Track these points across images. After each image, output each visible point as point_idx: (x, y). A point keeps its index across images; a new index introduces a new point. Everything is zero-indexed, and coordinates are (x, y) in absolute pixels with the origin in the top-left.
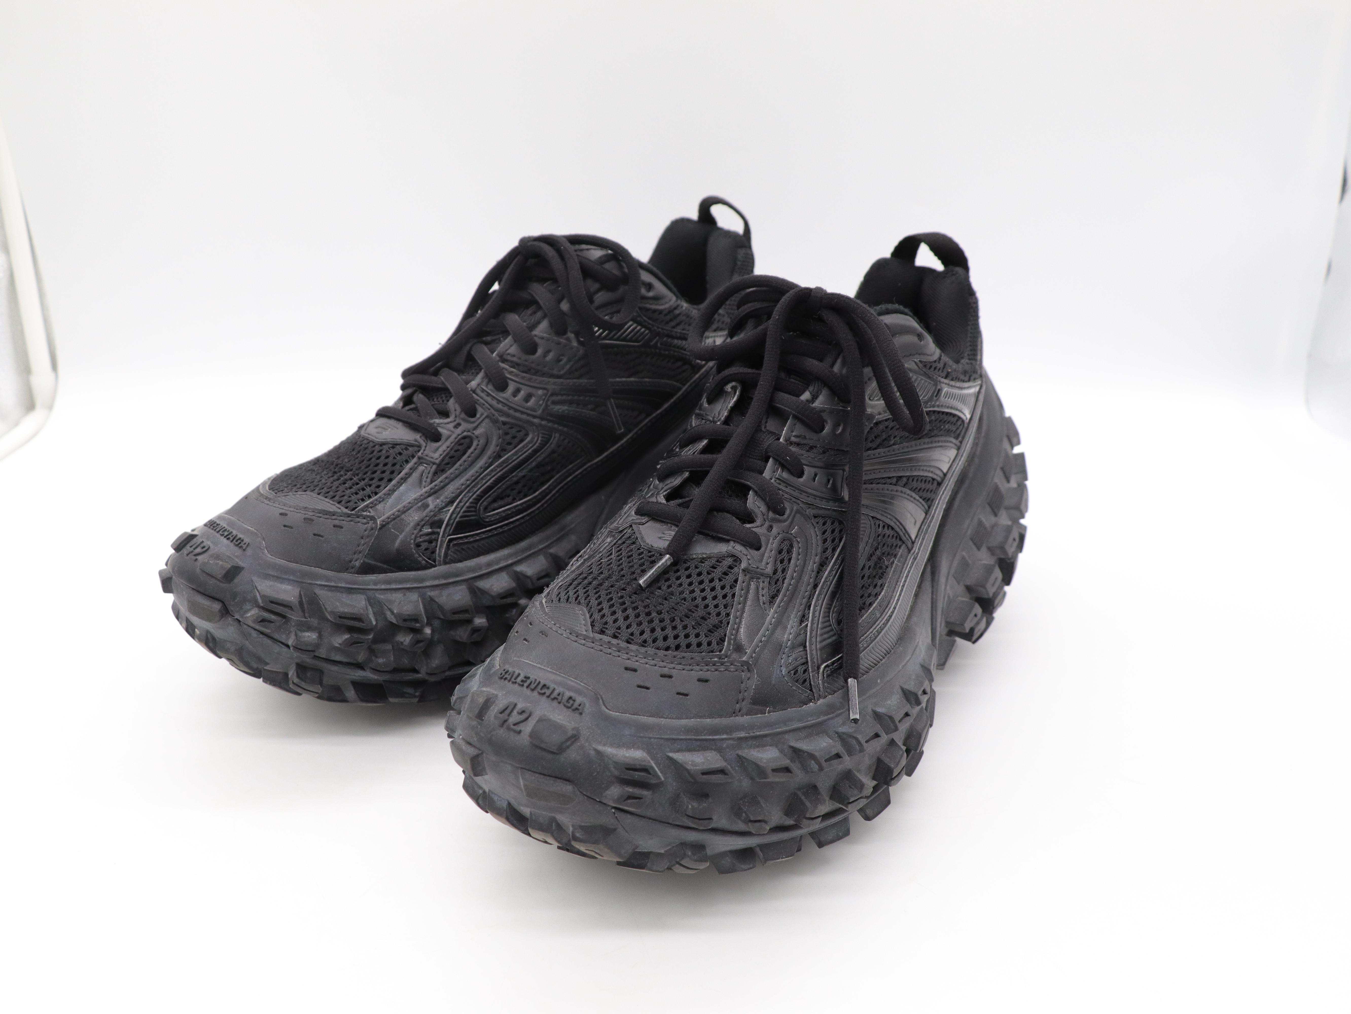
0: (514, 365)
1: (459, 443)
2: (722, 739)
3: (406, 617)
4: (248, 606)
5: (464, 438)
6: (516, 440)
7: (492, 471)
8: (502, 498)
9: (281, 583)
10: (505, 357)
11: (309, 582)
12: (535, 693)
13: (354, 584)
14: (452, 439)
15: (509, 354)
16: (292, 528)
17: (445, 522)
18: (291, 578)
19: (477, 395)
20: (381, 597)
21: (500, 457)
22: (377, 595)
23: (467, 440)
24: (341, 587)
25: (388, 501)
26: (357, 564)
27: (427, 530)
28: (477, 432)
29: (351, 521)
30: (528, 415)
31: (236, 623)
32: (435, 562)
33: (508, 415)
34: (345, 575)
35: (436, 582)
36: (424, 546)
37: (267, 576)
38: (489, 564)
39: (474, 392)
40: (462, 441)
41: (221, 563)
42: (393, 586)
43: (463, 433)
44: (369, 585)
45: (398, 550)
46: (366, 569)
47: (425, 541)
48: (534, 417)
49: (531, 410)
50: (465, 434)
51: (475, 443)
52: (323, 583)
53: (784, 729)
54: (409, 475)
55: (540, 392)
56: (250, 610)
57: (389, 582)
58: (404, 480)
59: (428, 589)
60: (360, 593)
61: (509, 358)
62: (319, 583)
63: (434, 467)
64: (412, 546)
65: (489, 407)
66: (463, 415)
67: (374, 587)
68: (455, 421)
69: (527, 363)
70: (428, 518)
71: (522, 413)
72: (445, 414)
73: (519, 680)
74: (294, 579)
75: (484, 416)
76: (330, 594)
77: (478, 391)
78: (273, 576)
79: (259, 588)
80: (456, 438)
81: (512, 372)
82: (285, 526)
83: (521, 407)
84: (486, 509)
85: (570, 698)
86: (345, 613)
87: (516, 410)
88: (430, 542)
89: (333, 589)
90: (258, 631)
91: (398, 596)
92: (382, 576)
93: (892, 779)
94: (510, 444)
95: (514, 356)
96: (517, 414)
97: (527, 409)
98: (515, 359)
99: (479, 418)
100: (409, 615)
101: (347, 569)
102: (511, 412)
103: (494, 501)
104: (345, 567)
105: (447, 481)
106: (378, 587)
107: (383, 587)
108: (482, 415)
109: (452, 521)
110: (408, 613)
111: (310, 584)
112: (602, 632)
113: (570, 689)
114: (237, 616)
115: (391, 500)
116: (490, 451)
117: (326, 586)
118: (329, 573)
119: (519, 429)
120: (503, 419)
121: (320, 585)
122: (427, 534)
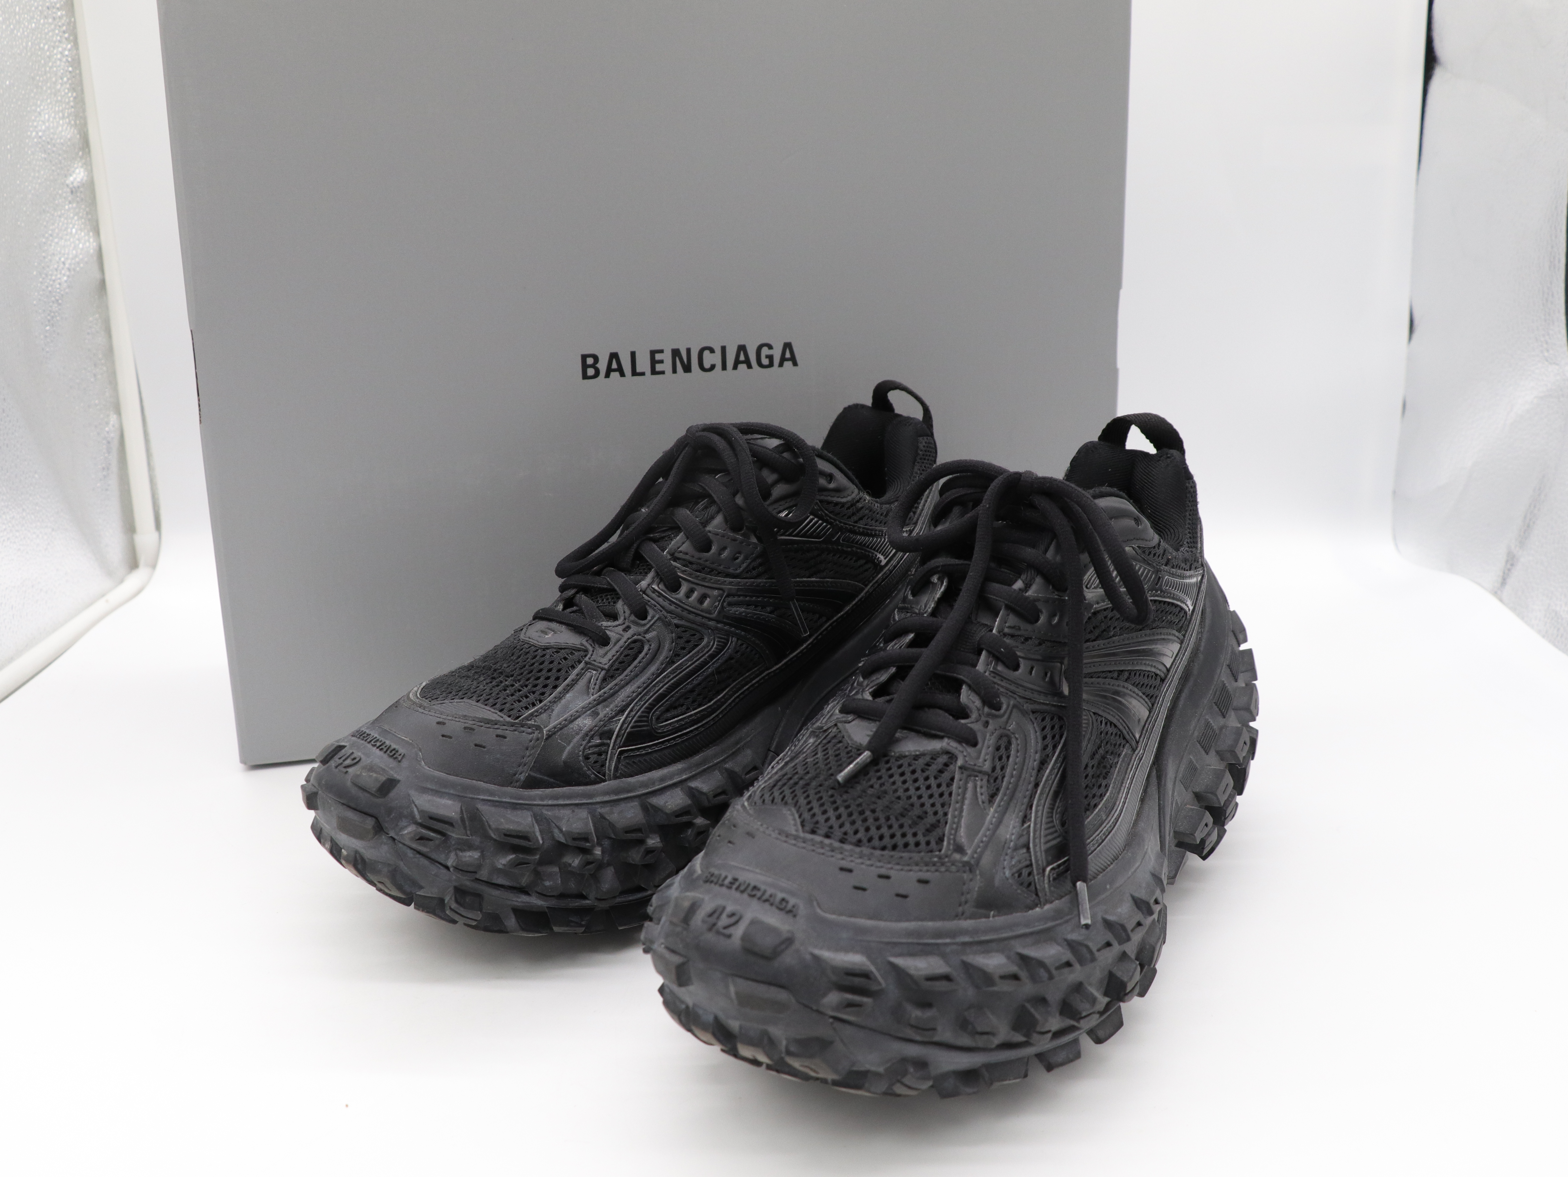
0: (687, 563)
1: (629, 647)
2: (946, 944)
3: (576, 836)
4: (404, 823)
5: (635, 641)
6: (691, 644)
7: (664, 677)
8: (675, 708)
9: (441, 797)
10: (677, 555)
11: (471, 796)
12: (745, 896)
13: (519, 799)
14: (621, 643)
15: (681, 552)
16: (450, 737)
17: (616, 733)
18: (452, 792)
19: (648, 596)
20: (548, 813)
21: (674, 663)
22: (545, 812)
23: (638, 644)
24: (506, 802)
25: (553, 710)
26: (522, 777)
27: (597, 741)
28: (648, 636)
29: (515, 730)
30: (703, 617)
31: (390, 841)
32: (604, 776)
33: (681, 618)
34: (509, 789)
35: (607, 798)
36: (593, 758)
37: (424, 790)
38: (662, 780)
39: (644, 592)
40: (632, 645)
41: (375, 775)
42: (561, 802)
43: (633, 636)
44: (535, 800)
45: (565, 762)
46: (531, 783)
47: (594, 753)
48: (710, 619)
49: (706, 613)
50: (635, 637)
51: (646, 648)
52: (486, 798)
53: (1010, 934)
54: (575, 682)
55: (716, 592)
56: (406, 827)
57: (556, 797)
58: (570, 686)
59: (597, 806)
60: (526, 809)
61: (681, 555)
62: (482, 797)
63: (603, 673)
64: (581, 758)
65: (661, 608)
66: (633, 618)
67: (540, 803)
68: (624, 624)
69: (700, 561)
70: (597, 728)
71: (697, 615)
72: (614, 617)
73: (727, 882)
74: (454, 793)
75: (655, 619)
76: (493, 809)
77: (649, 592)
78: (432, 790)
79: (417, 802)
80: (625, 642)
81: (685, 571)
82: (443, 736)
83: (695, 609)
84: (658, 719)
85: (783, 900)
86: (511, 830)
87: (690, 612)
88: (600, 754)
89: (497, 804)
90: (414, 850)
91: (566, 812)
92: (548, 791)
93: (1126, 994)
94: (684, 648)
95: (687, 554)
96: (691, 617)
97: (702, 611)
98: (687, 557)
99: (650, 621)
100: (578, 833)
101: (511, 783)
102: (685, 614)
103: (667, 710)
104: (508, 781)
105: (616, 688)
106: (545, 803)
107: (550, 802)
108: (653, 617)
109: (623, 732)
110: (578, 831)
111: (472, 798)
112: (813, 832)
113: (783, 890)
114: (392, 834)
115: (557, 708)
116: (662, 656)
117: (490, 801)
118: (492, 787)
119: (693, 632)
120: (676, 621)
121: (483, 800)
122: (596, 746)
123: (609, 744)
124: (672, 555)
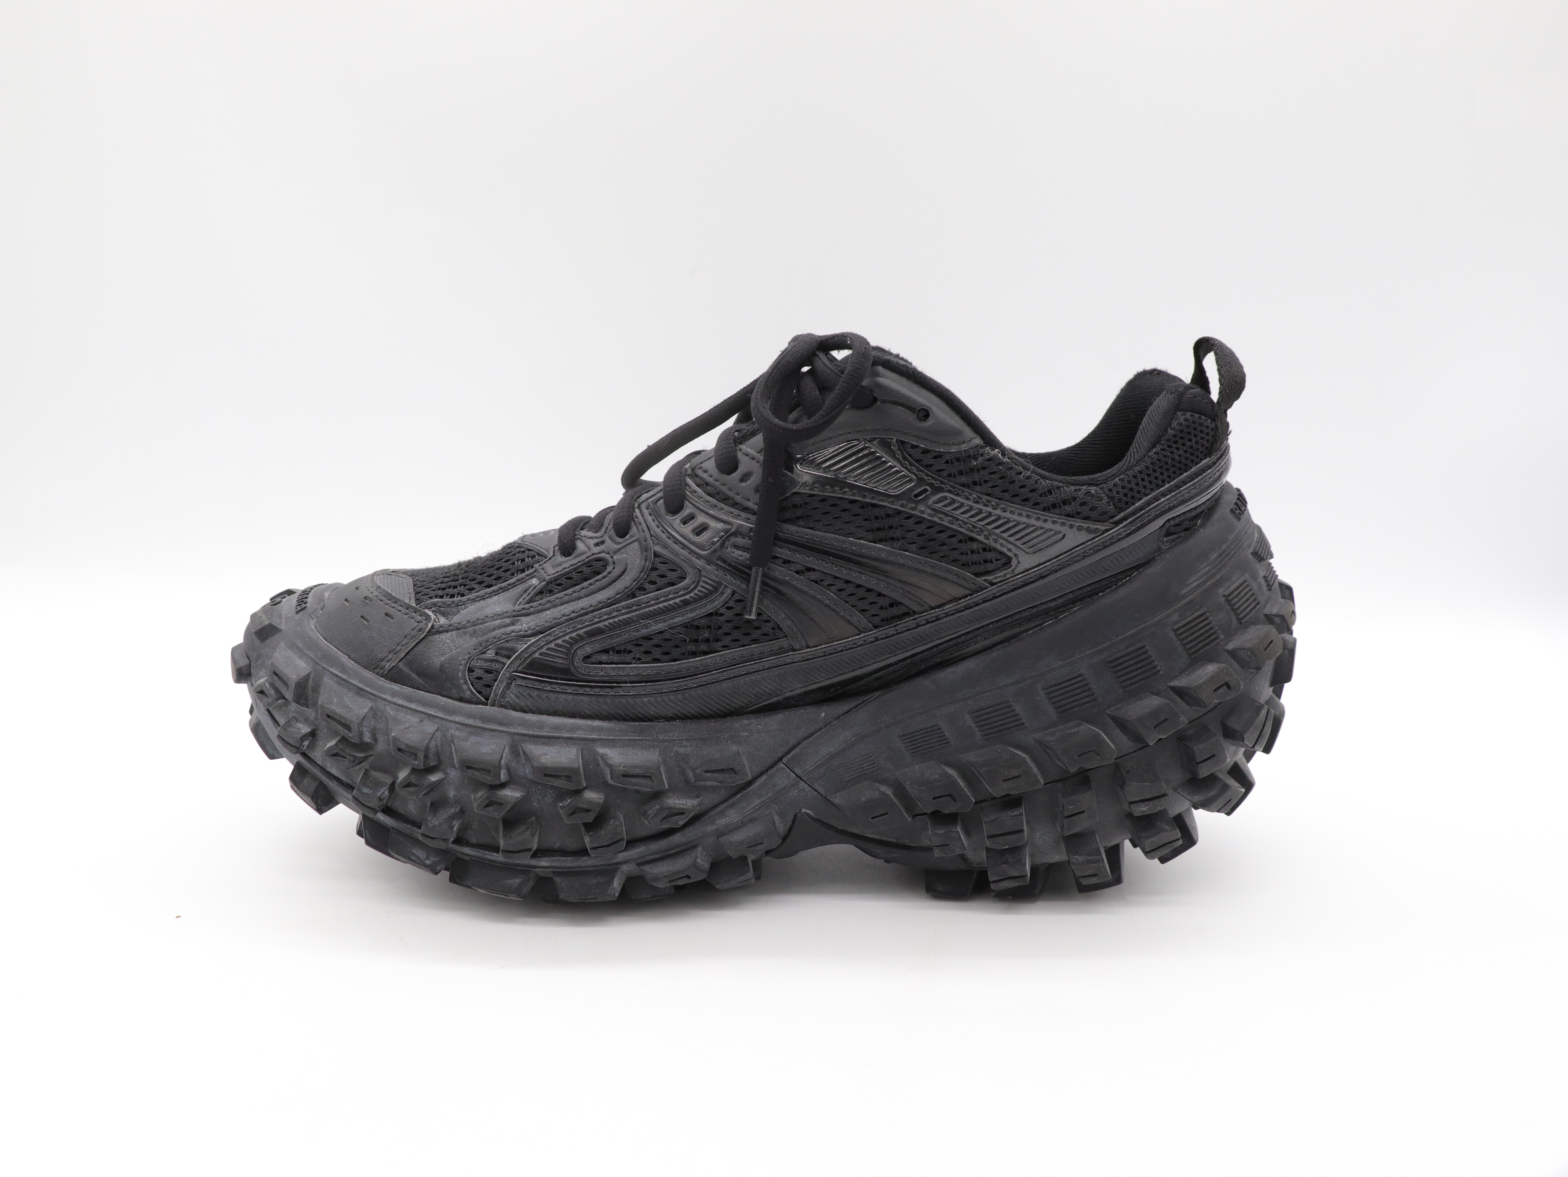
0: (703, 484)
1: (588, 564)
3: (403, 747)
4: (262, 673)
5: (599, 560)
6: (664, 581)
7: (613, 610)
8: (619, 652)
9: (300, 657)
10: (696, 470)
11: (324, 666)
13: (368, 686)
14: (584, 557)
15: (702, 468)
16: (348, 602)
17: (518, 654)
18: (311, 655)
19: (641, 511)
20: (390, 711)
21: (634, 596)
22: (388, 708)
23: (601, 563)
24: (354, 685)
25: (466, 607)
26: (388, 666)
27: (490, 654)
28: (616, 557)
29: (407, 614)
30: (691, 552)
32: (487, 699)
33: (665, 546)
34: (368, 675)
35: (470, 722)
36: (478, 673)
37: (292, 646)
38: (557, 728)
39: (639, 506)
40: (594, 563)
41: (264, 618)
42: (413, 706)
43: (600, 553)
44: (384, 693)
45: (441, 665)
46: (394, 676)
47: (482, 668)
48: (699, 556)
49: (697, 547)
50: (602, 555)
51: (609, 568)
52: (336, 672)
54: (513, 585)
55: (720, 526)
56: (262, 677)
57: (410, 699)
58: (504, 589)
59: (453, 726)
60: (369, 699)
61: (700, 472)
62: (331, 670)
63: (544, 583)
64: (462, 668)
65: (646, 529)
66: (612, 533)
67: (389, 698)
68: (600, 537)
69: (717, 484)
70: (499, 641)
71: (684, 547)
72: (596, 527)
74: (314, 658)
75: (634, 539)
76: (335, 686)
77: (644, 507)
78: (298, 648)
79: (276, 655)
80: (588, 558)
81: (695, 492)
82: (345, 600)
83: (685, 539)
84: (589, 657)
86: (335, 713)
87: (677, 542)
88: (488, 671)
89: (343, 682)
91: (414, 719)
92: (407, 690)
94: (653, 583)
95: (706, 471)
96: (676, 547)
97: (693, 543)
98: (705, 476)
99: (627, 540)
100: (407, 745)
101: (376, 668)
102: (670, 542)
103: (606, 651)
104: (373, 666)
105: (548, 605)
106: (395, 700)
107: (400, 702)
108: (632, 536)
109: (528, 655)
110: (408, 742)
111: (324, 668)
115: (472, 608)
116: (620, 585)
117: (337, 676)
118: (351, 664)
119: (675, 568)
120: (658, 549)
121: (332, 673)
122: (486, 660)
123: (504, 664)
124: (693, 470)
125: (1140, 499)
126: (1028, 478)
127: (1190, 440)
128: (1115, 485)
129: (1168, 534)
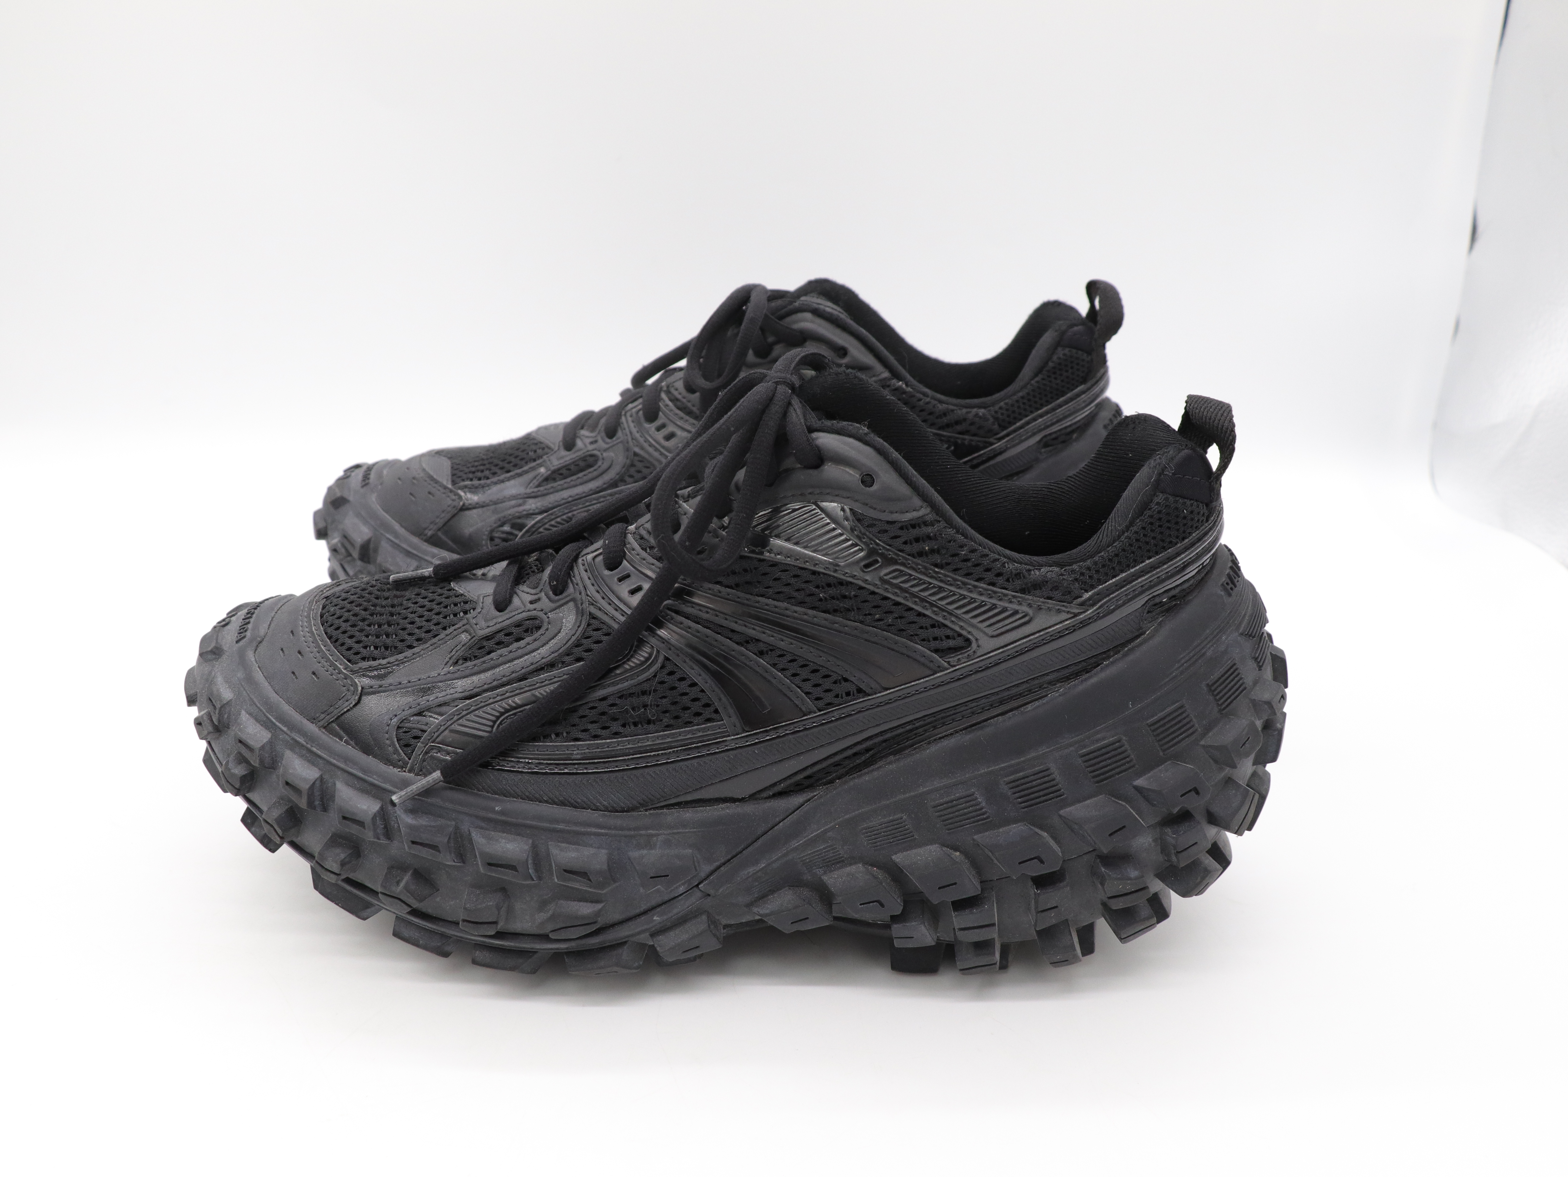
0: (674, 400)
1: (584, 459)
5: (592, 456)
6: (640, 476)
7: (601, 497)
9: (364, 524)
11: (382, 532)
13: (415, 549)
14: (581, 453)
16: (402, 481)
17: (527, 528)
19: (625, 418)
21: (617, 486)
23: (593, 459)
24: (404, 549)
25: (490, 489)
26: (430, 533)
27: (506, 528)
28: (605, 454)
29: (444, 494)
30: (662, 454)
33: (642, 448)
34: (415, 540)
37: (359, 515)
39: (624, 414)
40: (588, 459)
43: (593, 450)
45: (470, 535)
46: (435, 542)
47: (499, 538)
48: (666, 458)
49: (666, 450)
50: (595, 452)
51: (600, 463)
52: (390, 538)
54: (526, 472)
55: (685, 434)
56: (336, 538)
58: (519, 475)
61: (672, 390)
62: (388, 536)
63: (549, 473)
64: (485, 537)
65: (628, 433)
66: (603, 434)
68: (594, 437)
69: (684, 400)
70: (514, 517)
71: (656, 450)
74: (374, 525)
75: (619, 440)
76: (390, 549)
77: (631, 416)
78: (362, 516)
80: (584, 453)
81: (667, 405)
83: (658, 443)
87: (651, 445)
88: (506, 541)
89: (396, 546)
94: (631, 476)
95: (677, 390)
96: (651, 450)
97: (663, 447)
98: (675, 393)
99: (614, 441)
101: (421, 535)
102: (646, 445)
104: (419, 533)
105: (551, 490)
108: (618, 439)
109: (534, 529)
111: (382, 534)
115: (495, 489)
116: (607, 477)
117: (392, 541)
118: (402, 531)
119: (648, 465)
120: (637, 450)
121: (388, 539)
122: (503, 532)
123: (517, 536)
124: (668, 387)
125: (1021, 420)
126: (928, 403)
127: (1067, 371)
128: (1001, 408)
129: (1046, 445)
